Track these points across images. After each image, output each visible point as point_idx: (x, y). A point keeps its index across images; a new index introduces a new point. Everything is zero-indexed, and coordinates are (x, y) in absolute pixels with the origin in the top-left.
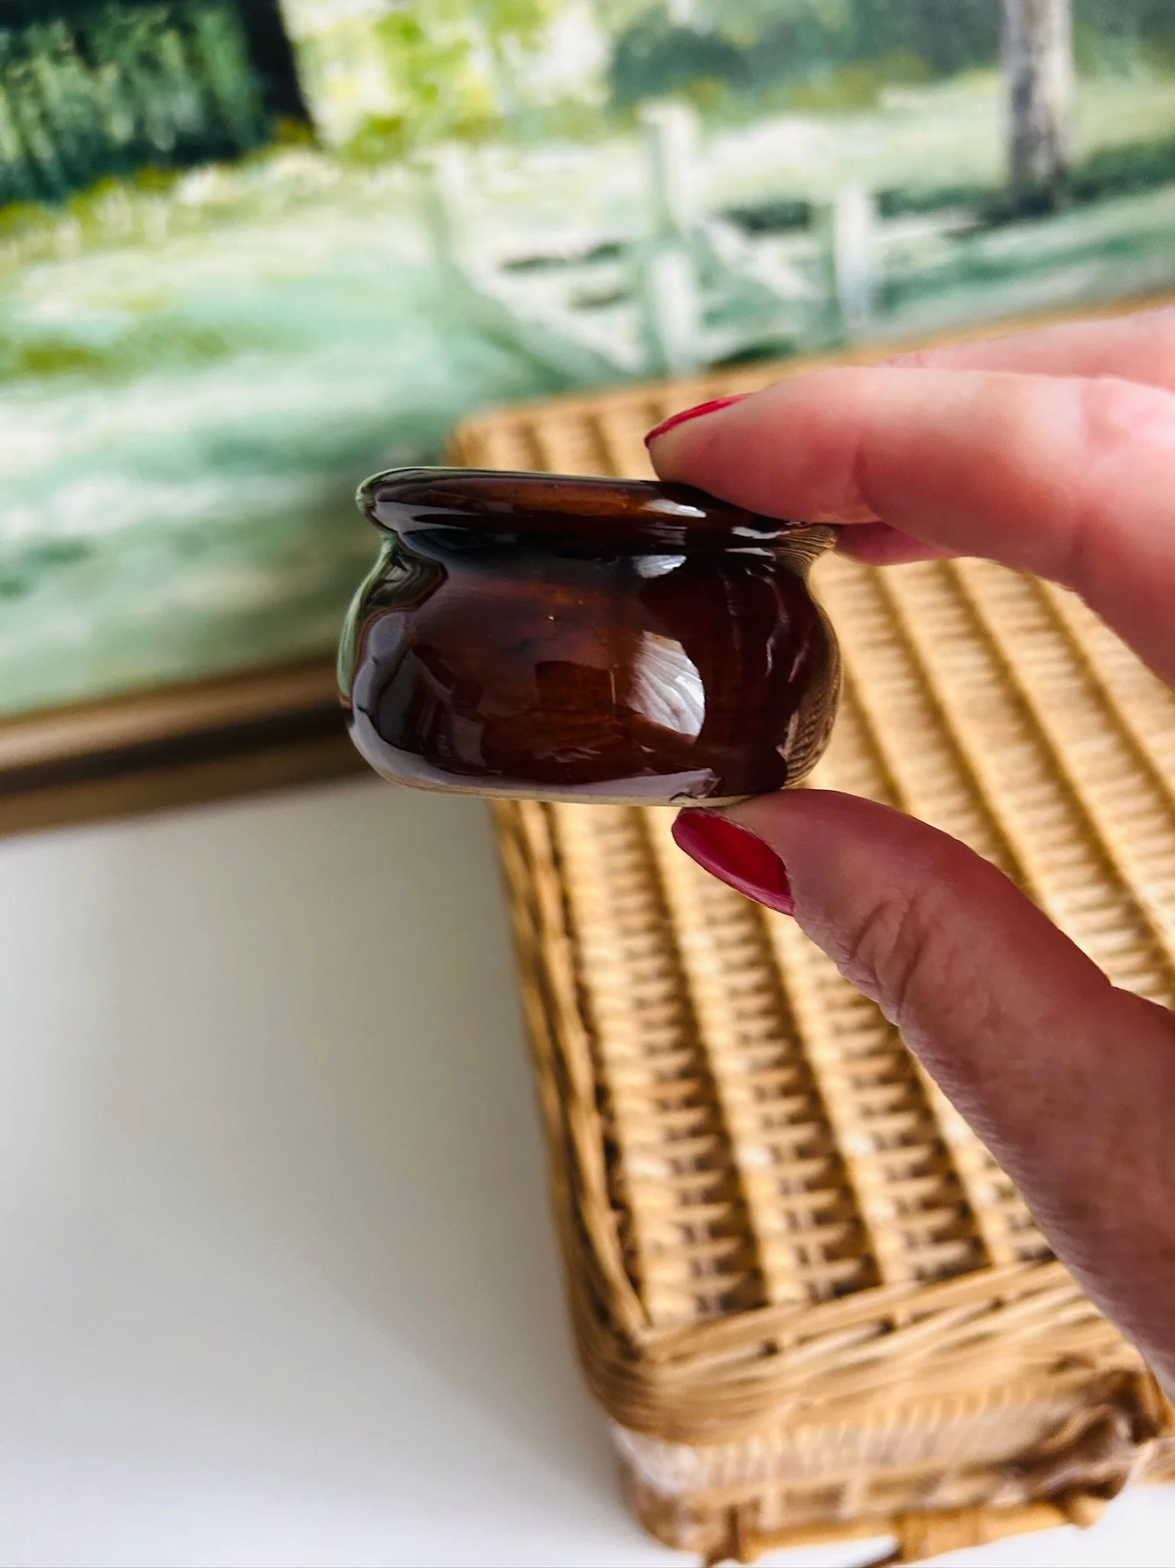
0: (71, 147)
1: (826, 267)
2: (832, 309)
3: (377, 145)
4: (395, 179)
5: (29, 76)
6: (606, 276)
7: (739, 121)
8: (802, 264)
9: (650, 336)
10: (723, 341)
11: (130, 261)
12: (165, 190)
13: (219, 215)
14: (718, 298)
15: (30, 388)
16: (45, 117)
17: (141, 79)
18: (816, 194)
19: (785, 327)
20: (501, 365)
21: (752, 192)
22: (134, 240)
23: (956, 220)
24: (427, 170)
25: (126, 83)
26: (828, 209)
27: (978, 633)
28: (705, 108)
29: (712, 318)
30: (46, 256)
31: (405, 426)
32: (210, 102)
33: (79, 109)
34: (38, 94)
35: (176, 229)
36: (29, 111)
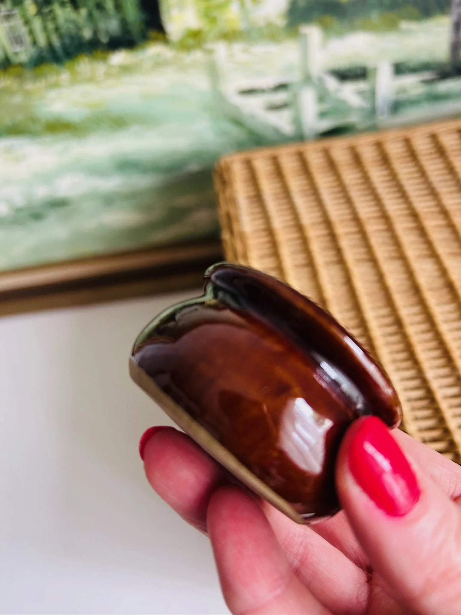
0: (67, 41)
1: (372, 94)
2: (373, 111)
3: (191, 41)
4: (198, 55)
5: (51, 12)
6: (281, 97)
7: (340, 34)
8: (361, 93)
9: (297, 121)
10: (326, 124)
11: (89, 88)
12: (104, 59)
13: (125, 69)
14: (325, 107)
15: (48, 139)
16: (57, 29)
17: (96, 14)
18: (369, 64)
19: (353, 119)
20: (236, 132)
21: (343, 63)
22: (91, 80)
23: (427, 75)
24: (210, 52)
25: (90, 16)
26: (375, 70)
27: (434, 255)
28: (326, 28)
29: (323, 115)
30: (56, 85)
31: (197, 155)
32: (124, 23)
33: (71, 26)
34: (54, 19)
35: (108, 75)
36: (51, 26)
